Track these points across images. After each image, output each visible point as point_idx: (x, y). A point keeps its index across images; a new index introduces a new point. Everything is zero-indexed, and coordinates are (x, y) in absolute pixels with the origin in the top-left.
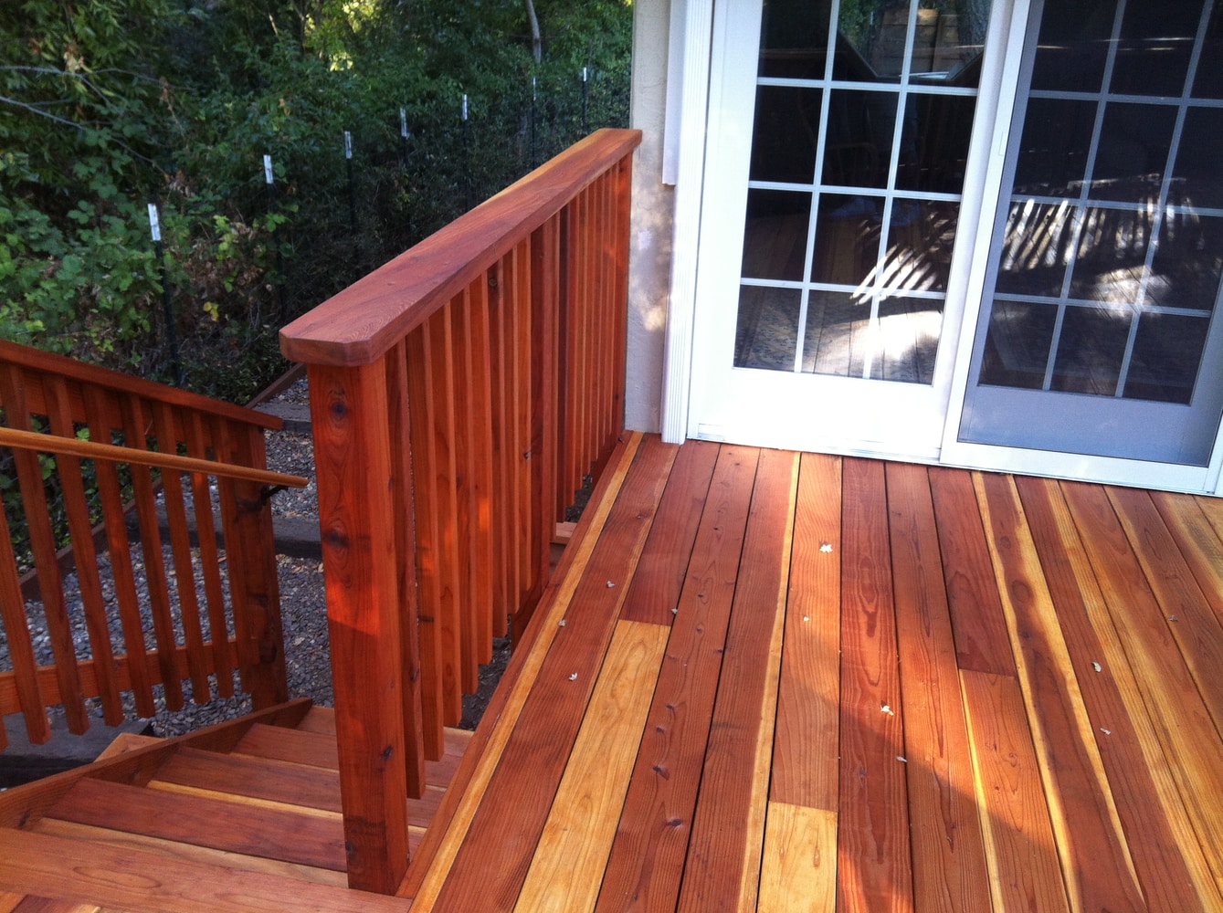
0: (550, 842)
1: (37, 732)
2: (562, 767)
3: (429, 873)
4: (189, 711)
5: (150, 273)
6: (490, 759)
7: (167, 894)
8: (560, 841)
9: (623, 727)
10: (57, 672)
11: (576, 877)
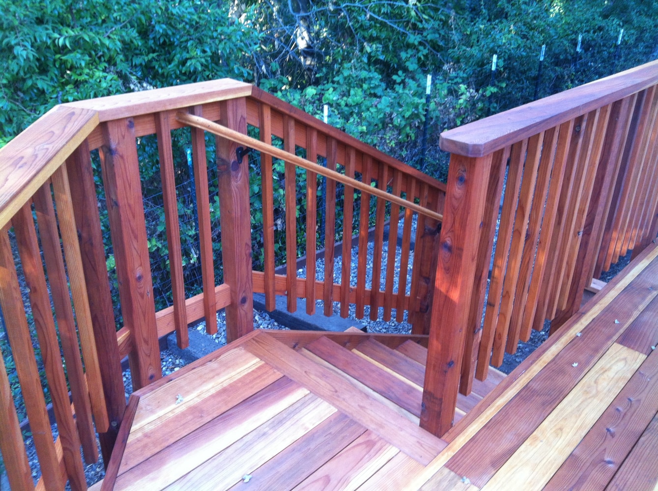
0: (531, 444)
1: (310, 310)
2: (551, 409)
3: (461, 434)
4: (385, 326)
5: (421, 110)
6: (512, 390)
7: (338, 396)
8: (536, 446)
9: (596, 401)
10: (324, 285)
11: (539, 467)
